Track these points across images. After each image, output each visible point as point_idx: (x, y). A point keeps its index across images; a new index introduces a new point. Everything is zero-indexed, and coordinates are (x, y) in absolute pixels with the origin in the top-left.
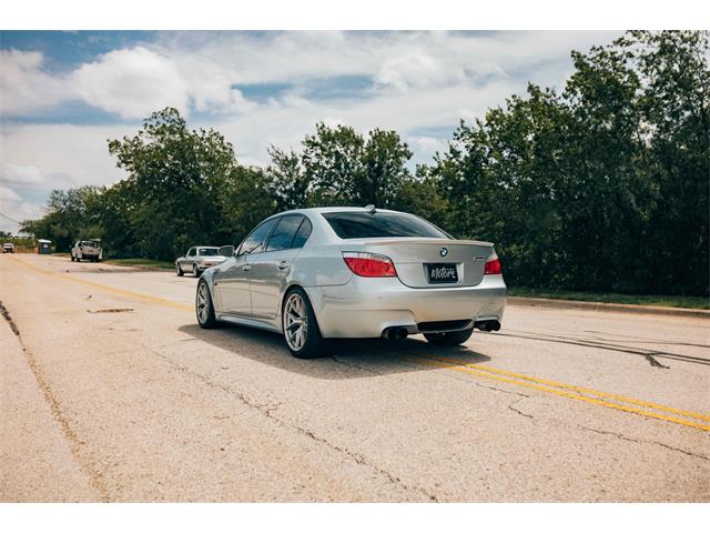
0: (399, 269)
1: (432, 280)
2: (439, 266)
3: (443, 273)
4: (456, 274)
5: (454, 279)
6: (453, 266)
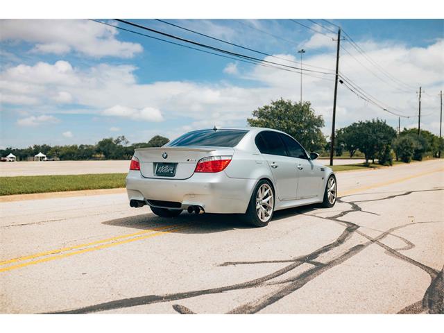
3: (166, 169)
4: (175, 171)
5: (171, 174)
6: (174, 165)
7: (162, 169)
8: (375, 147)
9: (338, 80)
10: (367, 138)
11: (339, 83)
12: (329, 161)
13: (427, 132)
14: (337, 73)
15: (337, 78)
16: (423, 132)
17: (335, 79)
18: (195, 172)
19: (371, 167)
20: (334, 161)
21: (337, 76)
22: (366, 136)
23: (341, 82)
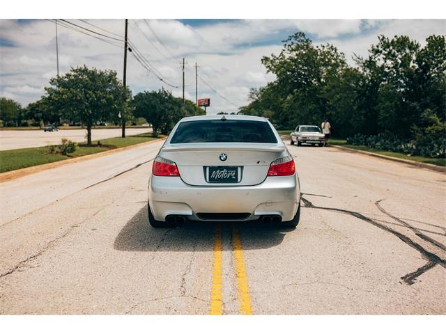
0: (181, 170)
1: (212, 180)
2: (221, 168)
3: (225, 174)
4: (236, 176)
5: (234, 180)
6: (235, 169)
7: (218, 174)
8: (163, 118)
9: (127, 49)
10: (156, 109)
11: (128, 51)
12: (121, 130)
13: (190, 101)
14: (126, 40)
15: (126, 46)
16: (187, 101)
17: (124, 46)
18: (268, 175)
19: (159, 138)
20: (126, 130)
21: (126, 43)
22: (154, 107)
23: (130, 50)
